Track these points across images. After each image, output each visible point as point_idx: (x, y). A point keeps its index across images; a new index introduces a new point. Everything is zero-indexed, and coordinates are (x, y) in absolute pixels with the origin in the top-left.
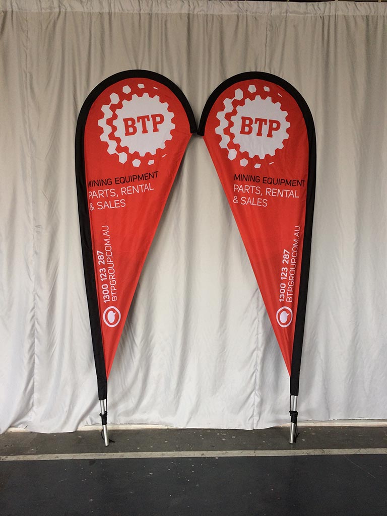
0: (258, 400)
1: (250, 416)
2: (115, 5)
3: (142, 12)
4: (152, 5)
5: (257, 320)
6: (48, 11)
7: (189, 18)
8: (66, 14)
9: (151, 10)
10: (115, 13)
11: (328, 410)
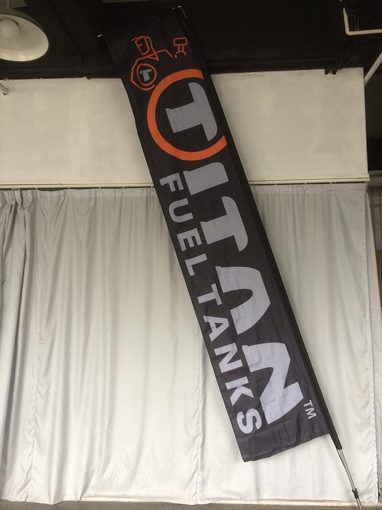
0: (200, 479)
1: (194, 492)
2: (99, 193)
3: (116, 196)
4: (123, 192)
5: (198, 412)
6: (58, 198)
7: (147, 200)
8: (68, 198)
9: (122, 195)
10: (99, 197)
11: (258, 491)
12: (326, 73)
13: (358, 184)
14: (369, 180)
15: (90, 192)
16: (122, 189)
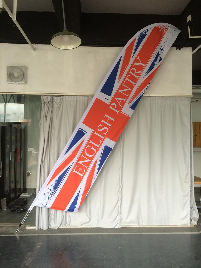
3: (86, 99)
6: (60, 100)
8: (64, 100)
9: (88, 99)
10: (78, 100)
12: (176, 49)
13: (188, 98)
14: (192, 96)
15: (74, 98)
16: (88, 97)
